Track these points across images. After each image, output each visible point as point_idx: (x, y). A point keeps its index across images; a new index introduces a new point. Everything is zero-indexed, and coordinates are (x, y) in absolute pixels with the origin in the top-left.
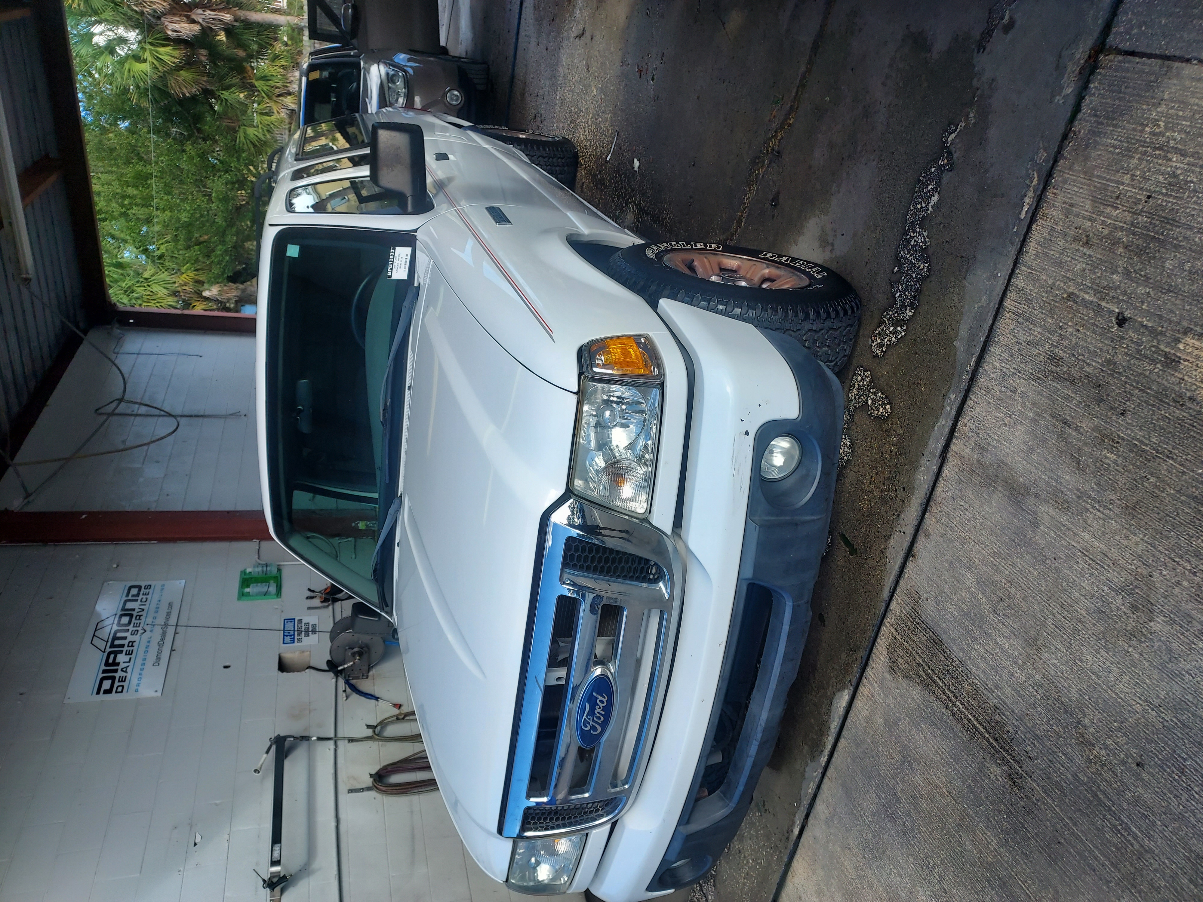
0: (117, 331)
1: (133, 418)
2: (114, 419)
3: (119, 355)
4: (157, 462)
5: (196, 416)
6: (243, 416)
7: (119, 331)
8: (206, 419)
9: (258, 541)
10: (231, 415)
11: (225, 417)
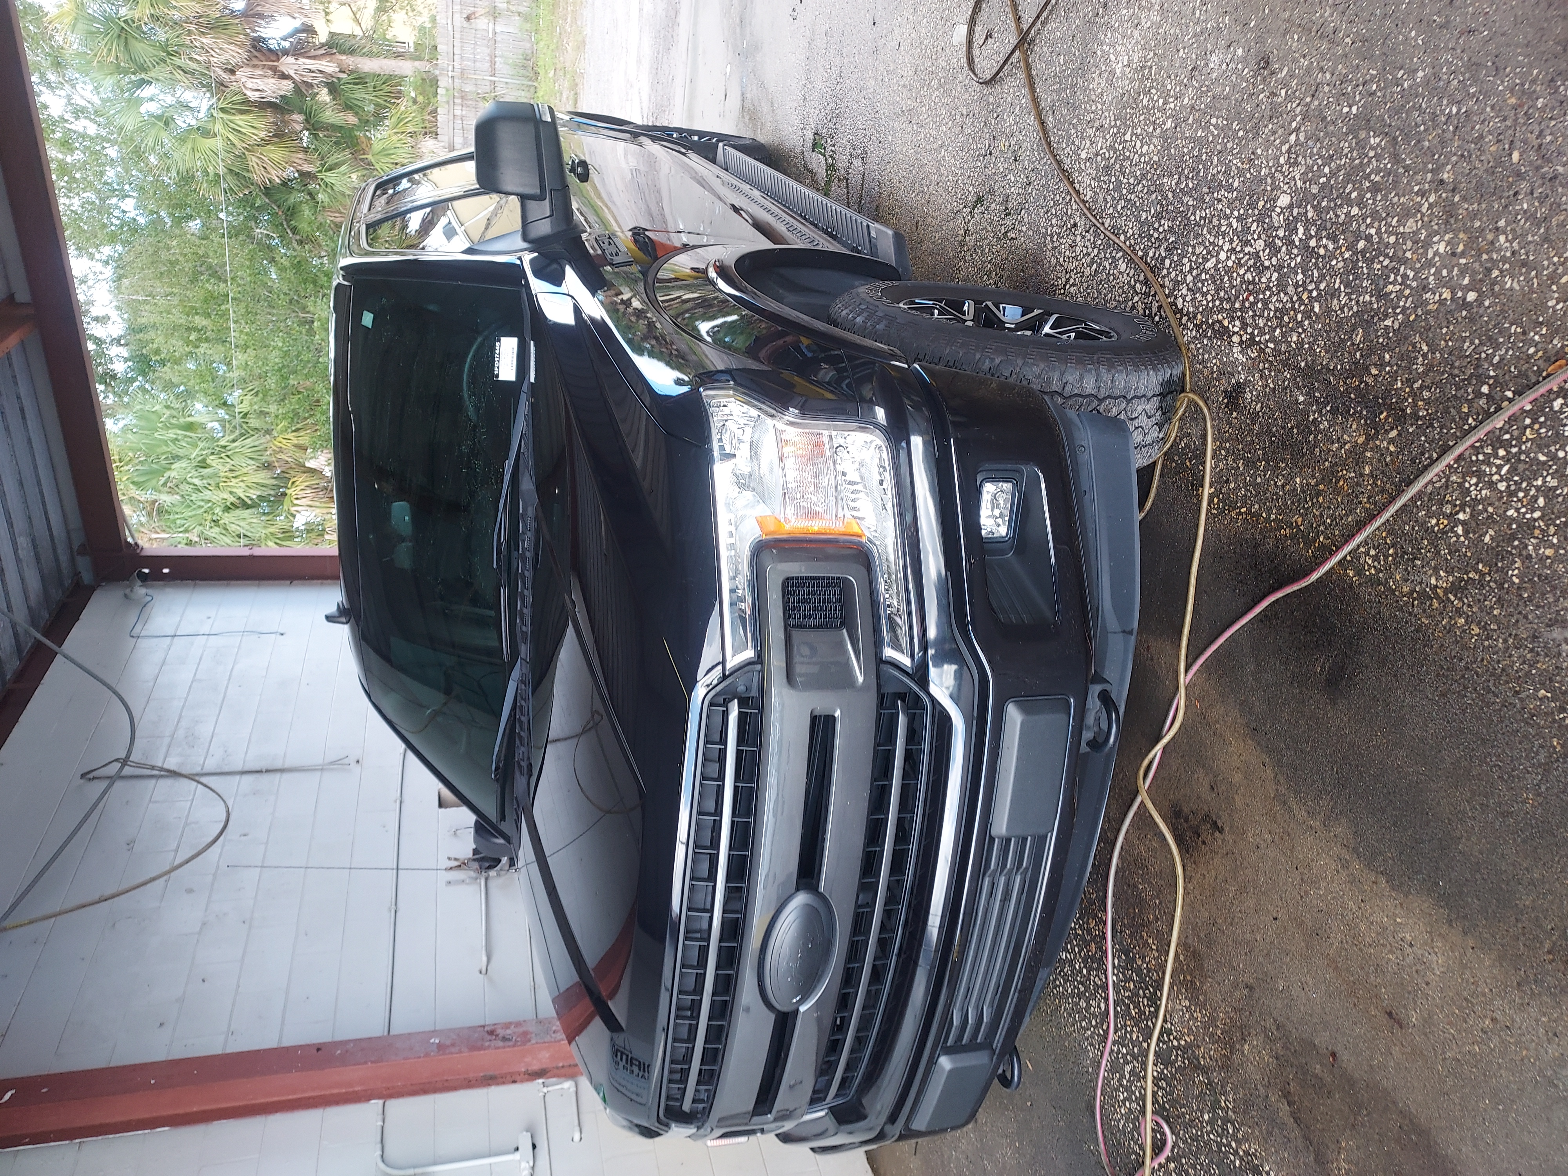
0: (140, 591)
1: (153, 781)
2: (119, 785)
3: (139, 640)
4: (190, 891)
5: (267, 771)
6: (353, 764)
7: (143, 591)
8: (286, 776)
9: (381, 1102)
10: (332, 763)
11: (321, 769)
